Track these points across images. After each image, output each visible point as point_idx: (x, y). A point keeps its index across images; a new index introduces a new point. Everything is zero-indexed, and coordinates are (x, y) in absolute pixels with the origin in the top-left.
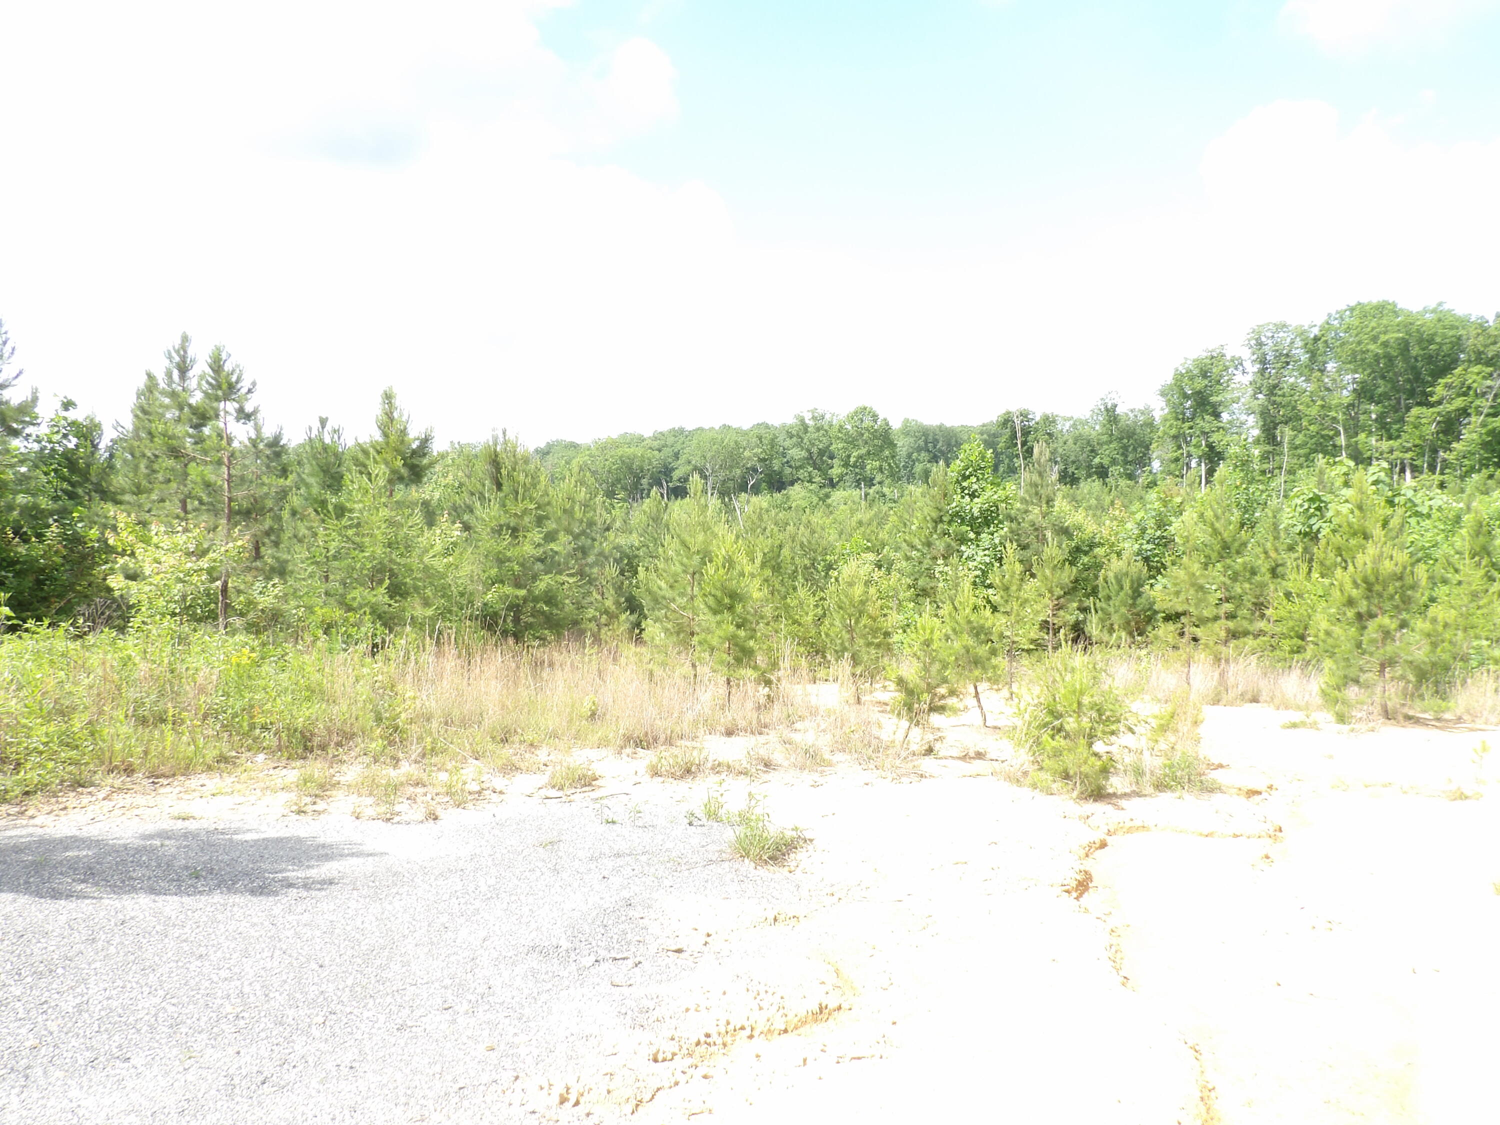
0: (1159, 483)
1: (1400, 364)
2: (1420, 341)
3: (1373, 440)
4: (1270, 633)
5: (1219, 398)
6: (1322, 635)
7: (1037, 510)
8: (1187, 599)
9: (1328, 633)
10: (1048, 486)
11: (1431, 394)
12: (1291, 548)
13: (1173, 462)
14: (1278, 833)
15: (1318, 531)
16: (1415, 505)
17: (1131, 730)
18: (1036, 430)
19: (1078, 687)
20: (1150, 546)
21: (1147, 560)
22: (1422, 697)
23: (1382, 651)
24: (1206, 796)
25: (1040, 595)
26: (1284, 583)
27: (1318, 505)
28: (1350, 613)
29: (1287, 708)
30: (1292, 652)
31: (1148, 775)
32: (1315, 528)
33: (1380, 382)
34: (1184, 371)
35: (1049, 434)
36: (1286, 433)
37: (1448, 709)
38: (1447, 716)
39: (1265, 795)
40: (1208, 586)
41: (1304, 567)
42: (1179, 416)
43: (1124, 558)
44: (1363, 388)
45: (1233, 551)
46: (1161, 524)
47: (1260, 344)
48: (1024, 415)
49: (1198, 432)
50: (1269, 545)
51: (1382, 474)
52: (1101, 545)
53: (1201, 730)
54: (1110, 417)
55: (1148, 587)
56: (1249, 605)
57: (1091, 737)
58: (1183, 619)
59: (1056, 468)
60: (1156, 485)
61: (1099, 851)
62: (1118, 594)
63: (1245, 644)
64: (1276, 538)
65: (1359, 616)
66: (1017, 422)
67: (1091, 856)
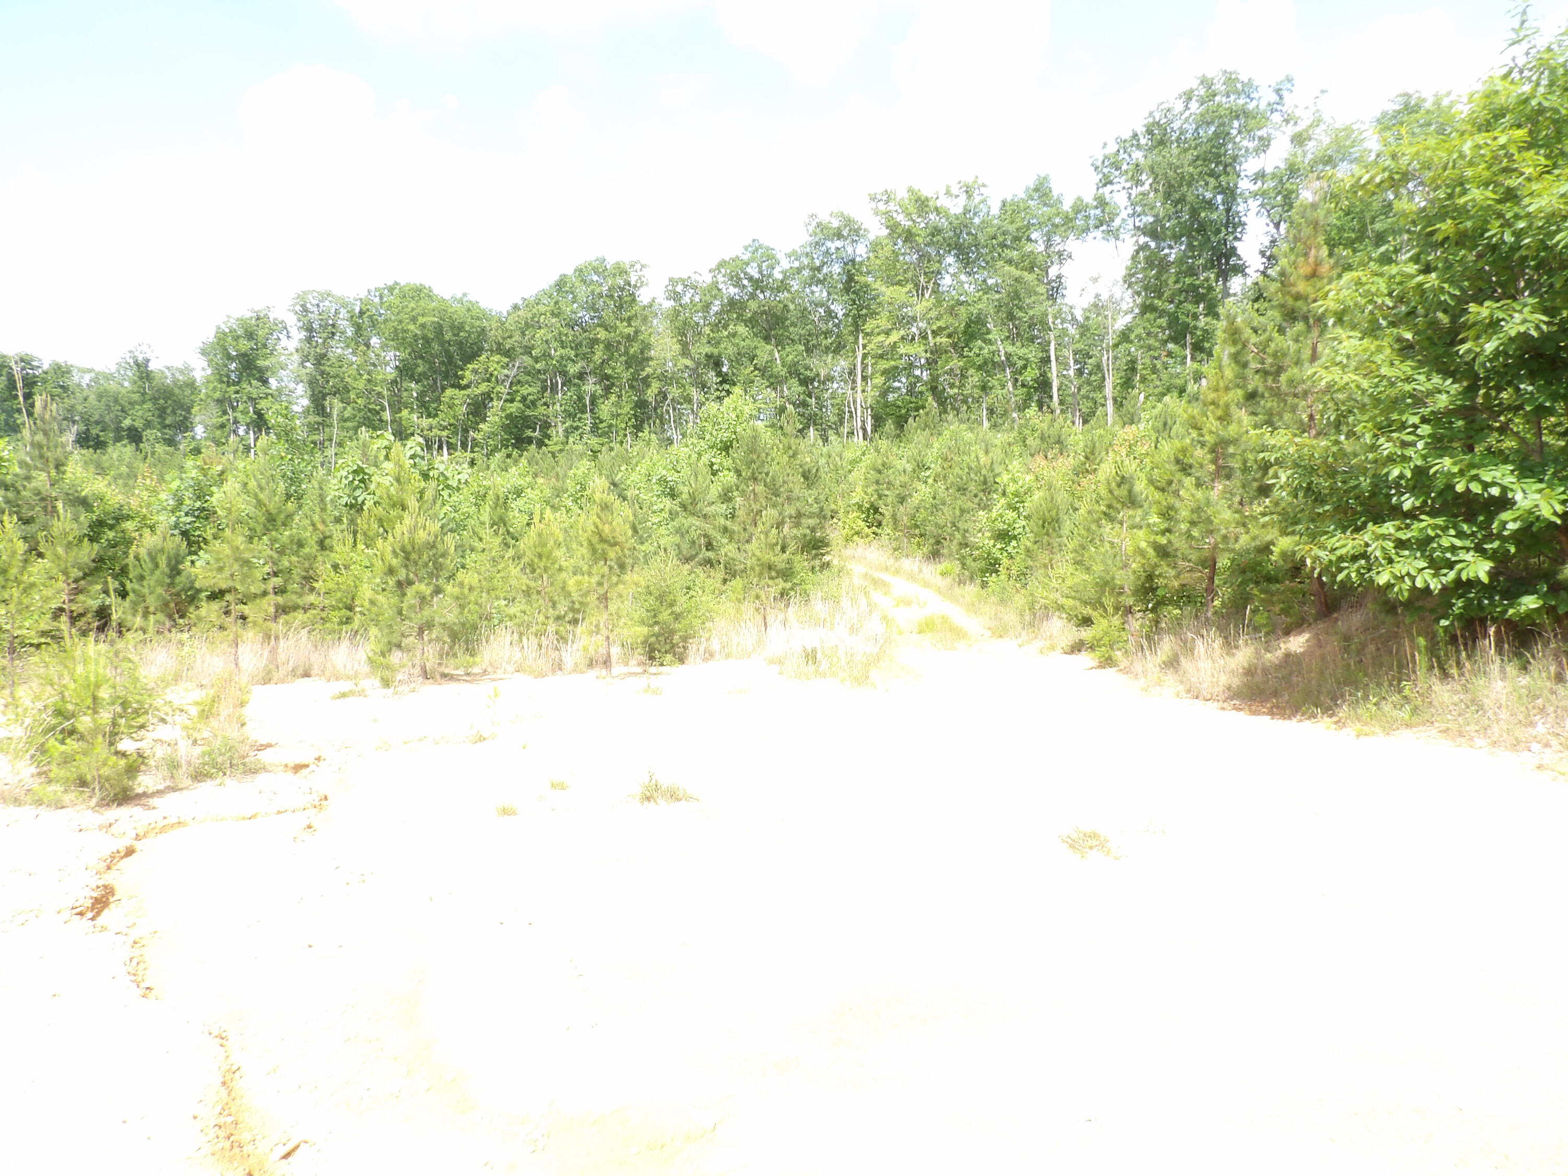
0: (203, 450)
1: (436, 346)
2: (452, 327)
3: (414, 417)
4: (321, 605)
5: (267, 363)
6: (367, 604)
7: (43, 476)
8: (232, 575)
9: (372, 602)
10: (56, 447)
11: (462, 378)
12: (338, 520)
13: (218, 428)
14: (323, 802)
15: (363, 503)
16: (447, 479)
17: (163, 721)
18: (45, 381)
19: (92, 679)
20: (189, 519)
21: (185, 534)
22: (455, 655)
23: (419, 616)
24: (249, 778)
25: (51, 578)
26: (333, 555)
27: (361, 478)
28: (391, 582)
29: (337, 679)
30: (341, 623)
31: (184, 767)
32: (360, 500)
33: (419, 361)
34: (227, 330)
35: (62, 387)
36: (335, 405)
37: (475, 663)
38: (476, 670)
39: (312, 767)
40: (255, 560)
41: (350, 538)
42: (223, 378)
43: (158, 532)
44: (404, 366)
45: (279, 523)
46: (201, 493)
47: (305, 310)
48: (25, 361)
49: (245, 398)
50: (316, 518)
51: (419, 449)
52: (128, 518)
53: (247, 712)
54: (142, 372)
55: (189, 564)
56: (298, 579)
57: (113, 736)
58: (228, 597)
59: (74, 429)
60: (200, 453)
61: (125, 860)
62: (152, 573)
63: (295, 618)
64: (323, 510)
65: (399, 584)
66: (16, 369)
67: (114, 868)
